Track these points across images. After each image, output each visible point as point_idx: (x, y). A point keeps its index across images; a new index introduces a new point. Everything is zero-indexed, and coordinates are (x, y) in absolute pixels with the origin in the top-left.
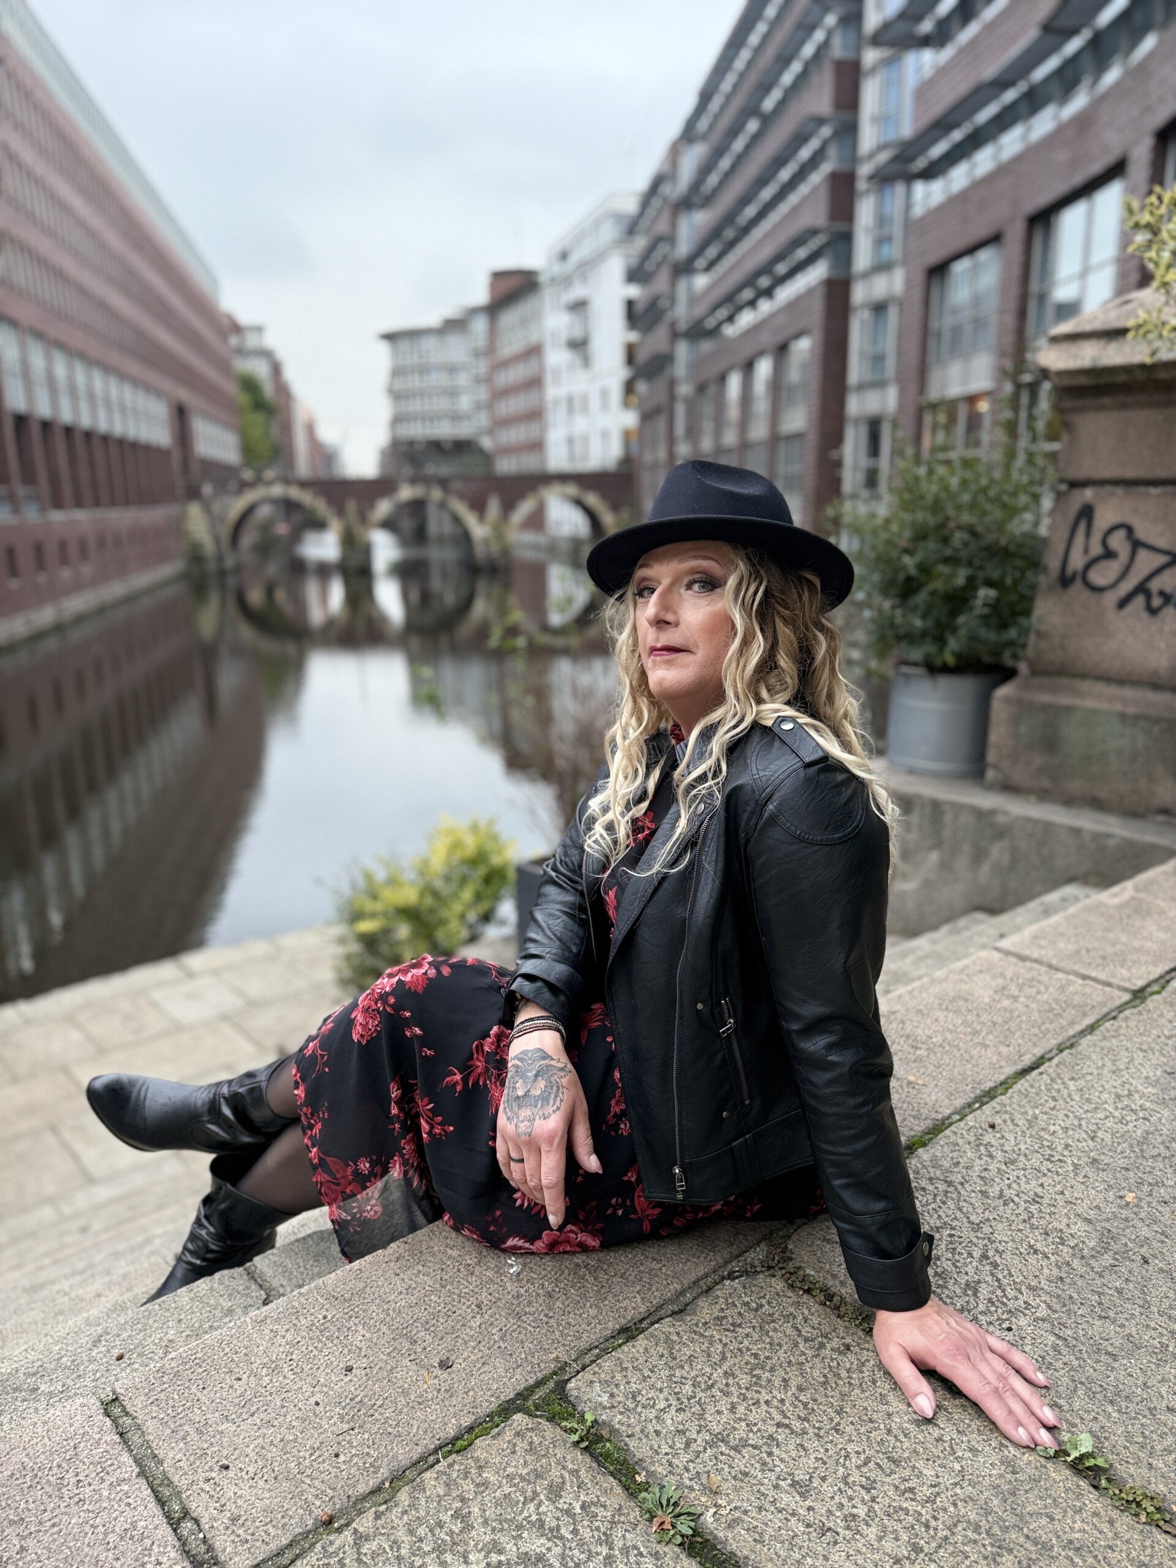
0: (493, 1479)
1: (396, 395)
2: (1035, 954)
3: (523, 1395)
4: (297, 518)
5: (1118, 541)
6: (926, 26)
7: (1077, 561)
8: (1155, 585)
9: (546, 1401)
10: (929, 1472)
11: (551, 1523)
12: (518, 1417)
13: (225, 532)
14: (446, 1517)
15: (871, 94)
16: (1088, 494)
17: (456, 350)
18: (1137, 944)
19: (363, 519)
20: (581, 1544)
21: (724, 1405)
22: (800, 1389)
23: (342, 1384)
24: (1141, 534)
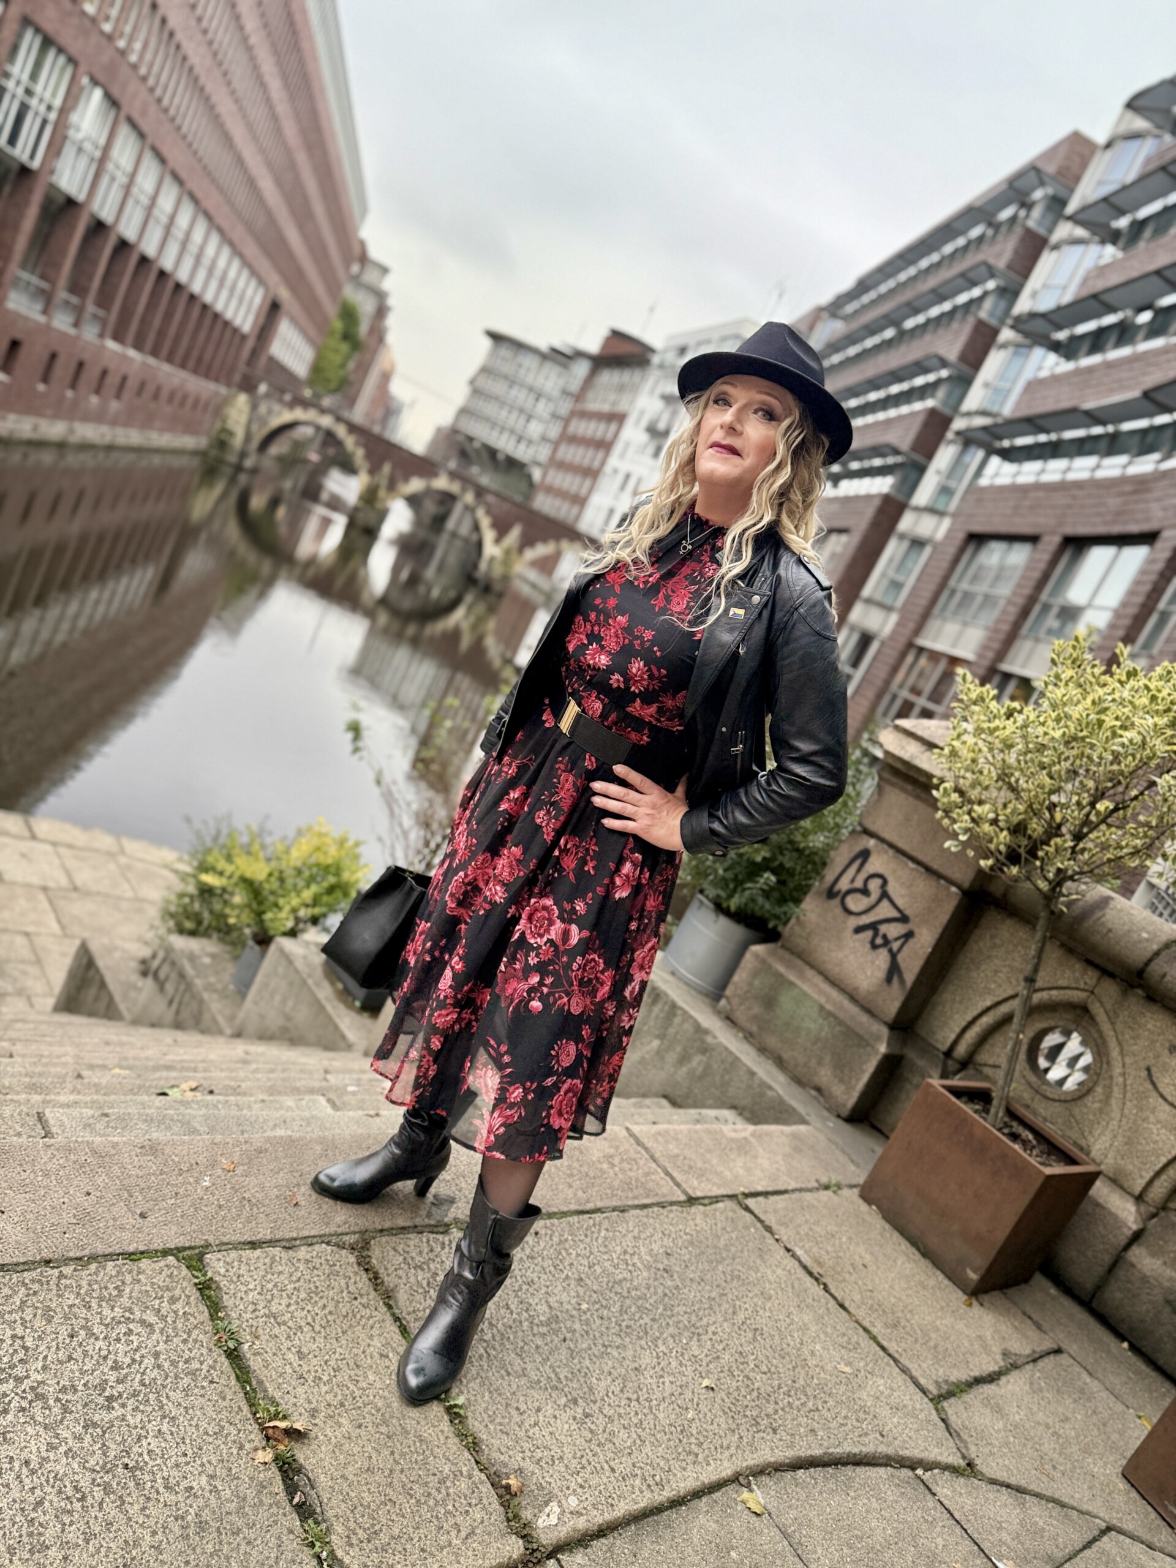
0: (144, 1280)
1: (476, 391)
2: (649, 1145)
3: (180, 1250)
4: (331, 451)
5: (874, 885)
6: (1061, 336)
7: (844, 885)
8: (883, 929)
9: (190, 1258)
10: (371, 1378)
11: (164, 1312)
12: (171, 1258)
13: (259, 435)
14: (111, 1286)
15: (994, 362)
16: (872, 843)
17: (551, 380)
18: (719, 1169)
19: (392, 487)
20: (175, 1328)
21: (284, 1302)
22: (330, 1313)
23: (80, 1198)
24: (891, 889)
